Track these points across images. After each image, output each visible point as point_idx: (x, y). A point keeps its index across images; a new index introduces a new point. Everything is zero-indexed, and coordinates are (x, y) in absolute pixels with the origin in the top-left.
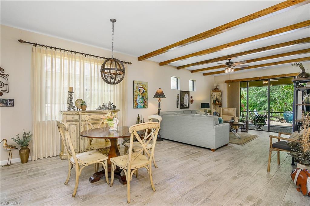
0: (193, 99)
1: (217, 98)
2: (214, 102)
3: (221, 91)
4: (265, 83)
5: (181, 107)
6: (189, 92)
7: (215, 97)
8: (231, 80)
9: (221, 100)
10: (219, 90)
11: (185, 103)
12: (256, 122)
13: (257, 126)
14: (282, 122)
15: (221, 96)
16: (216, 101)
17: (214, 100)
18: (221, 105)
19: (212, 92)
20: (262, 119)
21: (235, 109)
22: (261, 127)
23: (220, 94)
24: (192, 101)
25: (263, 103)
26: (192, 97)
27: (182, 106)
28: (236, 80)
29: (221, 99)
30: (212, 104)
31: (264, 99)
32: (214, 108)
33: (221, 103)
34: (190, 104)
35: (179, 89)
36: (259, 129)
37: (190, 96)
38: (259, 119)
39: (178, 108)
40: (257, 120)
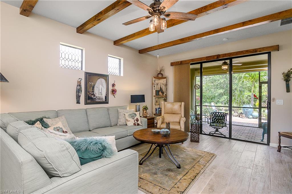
0: (116, 88)
1: (161, 88)
2: (156, 94)
3: (165, 78)
4: (224, 68)
5: (89, 101)
6: (108, 76)
7: (159, 87)
8: (178, 62)
9: (166, 90)
10: (164, 76)
11: (97, 95)
12: (213, 122)
13: (214, 128)
14: (241, 117)
15: (166, 85)
16: (159, 91)
17: (156, 91)
18: (166, 97)
19: (154, 79)
20: (221, 118)
21: (183, 103)
22: (219, 130)
23: (165, 82)
24: (114, 92)
25: (221, 95)
26: (113, 85)
27: (90, 99)
28: (185, 61)
29: (166, 88)
30: (154, 96)
31: (222, 91)
32: (157, 102)
33: (166, 95)
34: (111, 96)
35: (84, 69)
36: (216, 133)
37: (111, 83)
38: (217, 118)
39: (78, 102)
40: (214, 119)
